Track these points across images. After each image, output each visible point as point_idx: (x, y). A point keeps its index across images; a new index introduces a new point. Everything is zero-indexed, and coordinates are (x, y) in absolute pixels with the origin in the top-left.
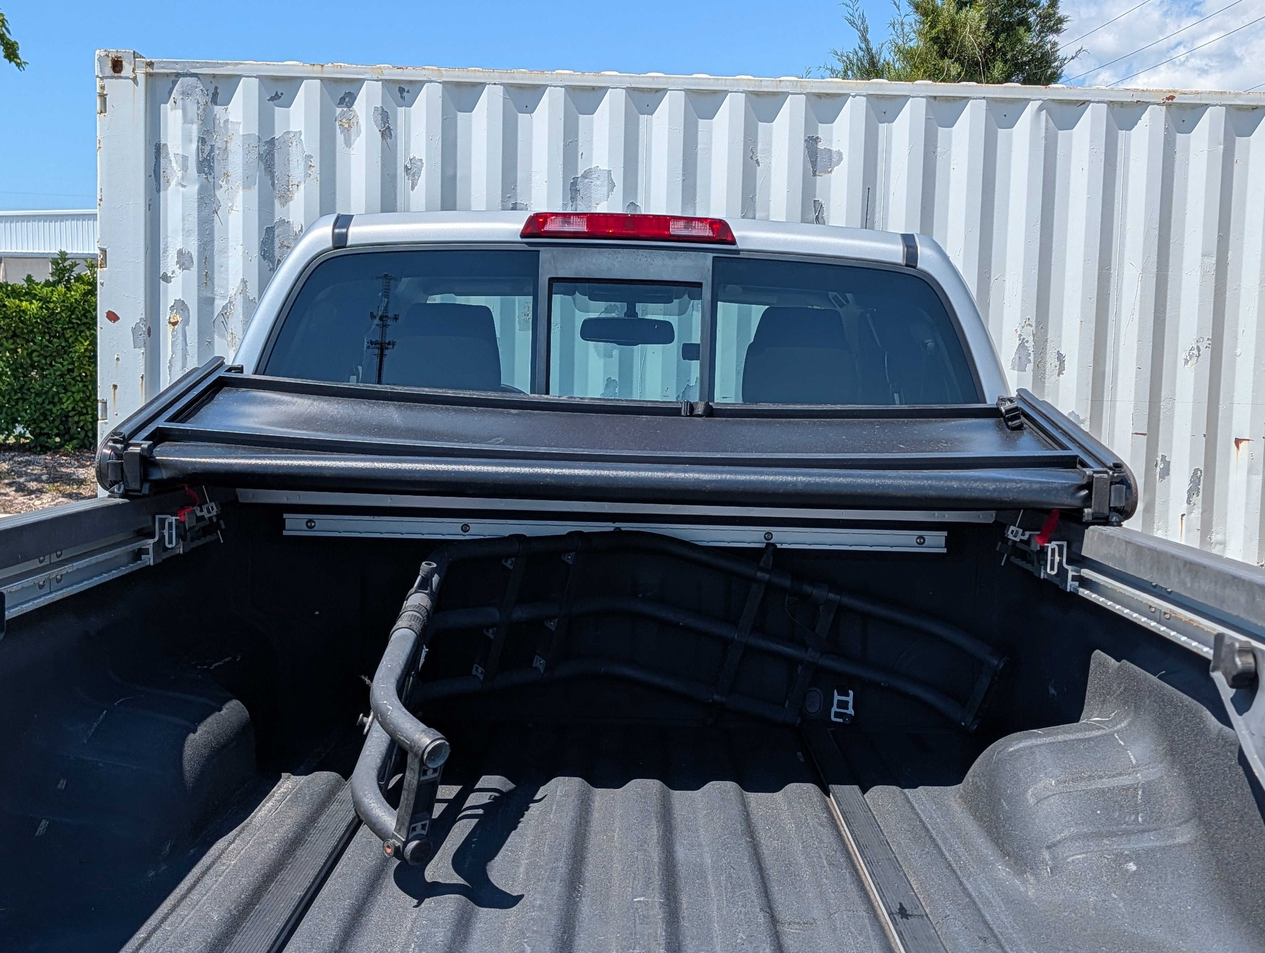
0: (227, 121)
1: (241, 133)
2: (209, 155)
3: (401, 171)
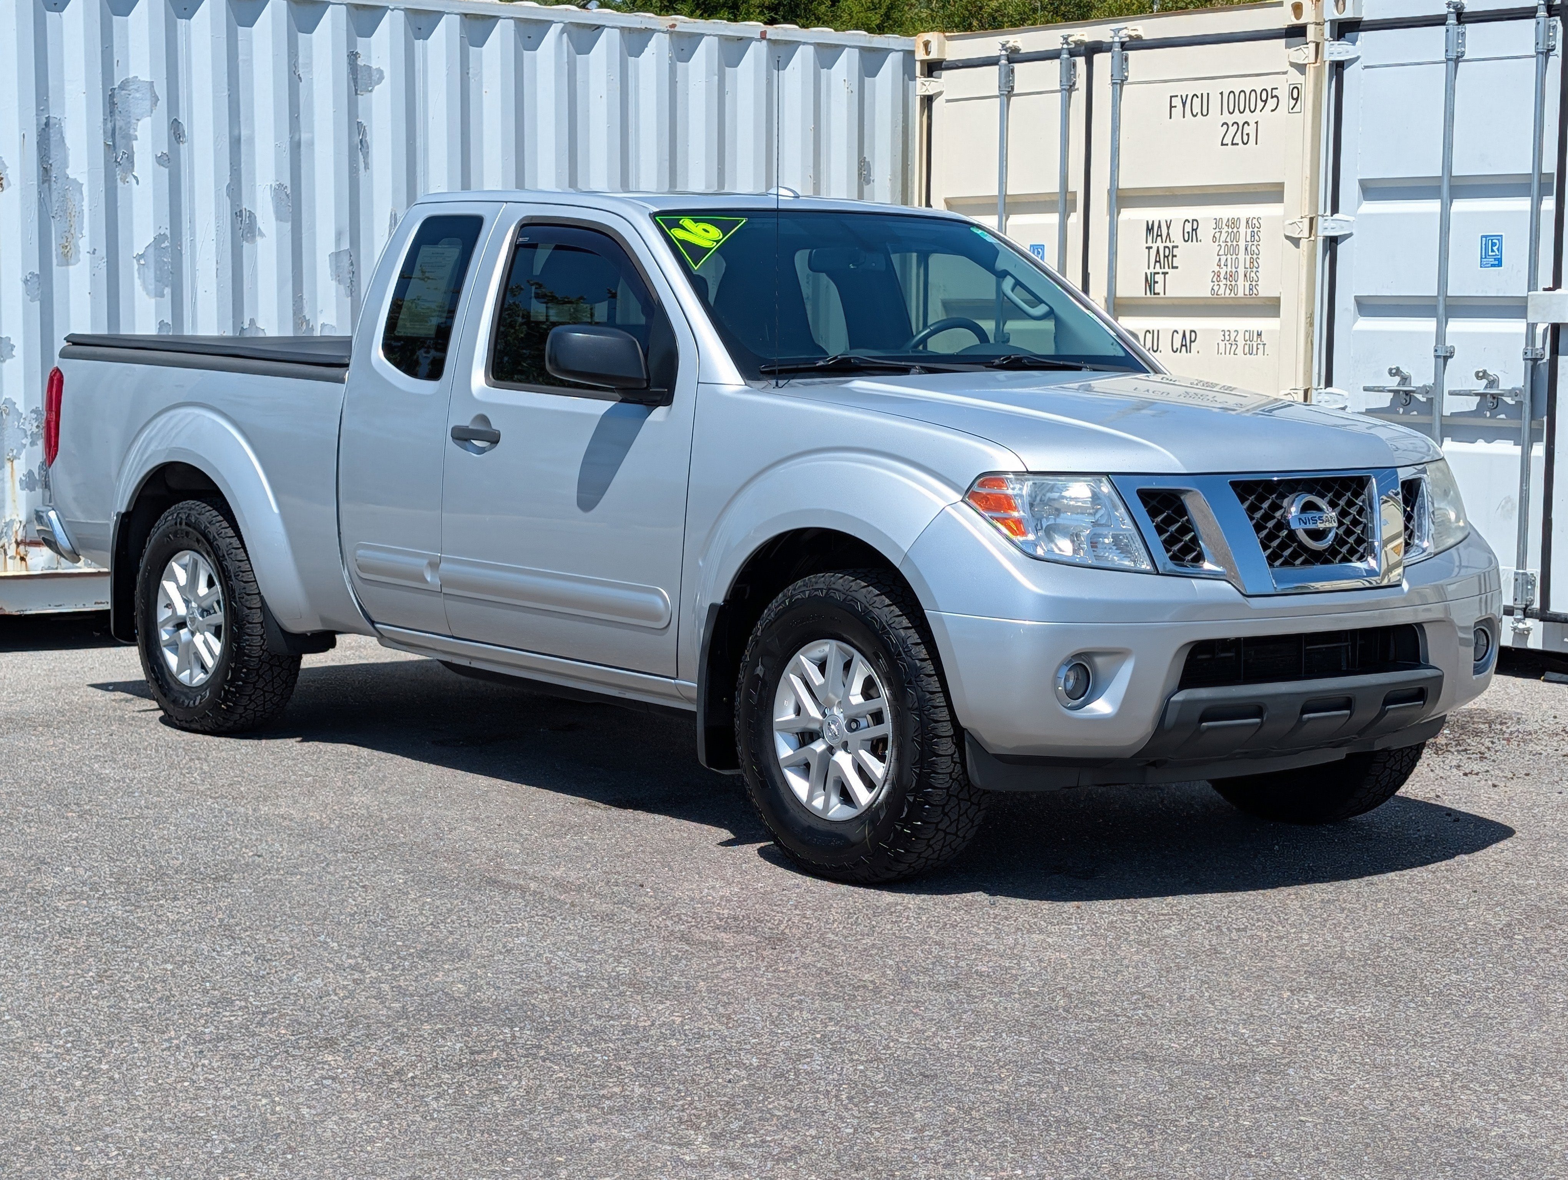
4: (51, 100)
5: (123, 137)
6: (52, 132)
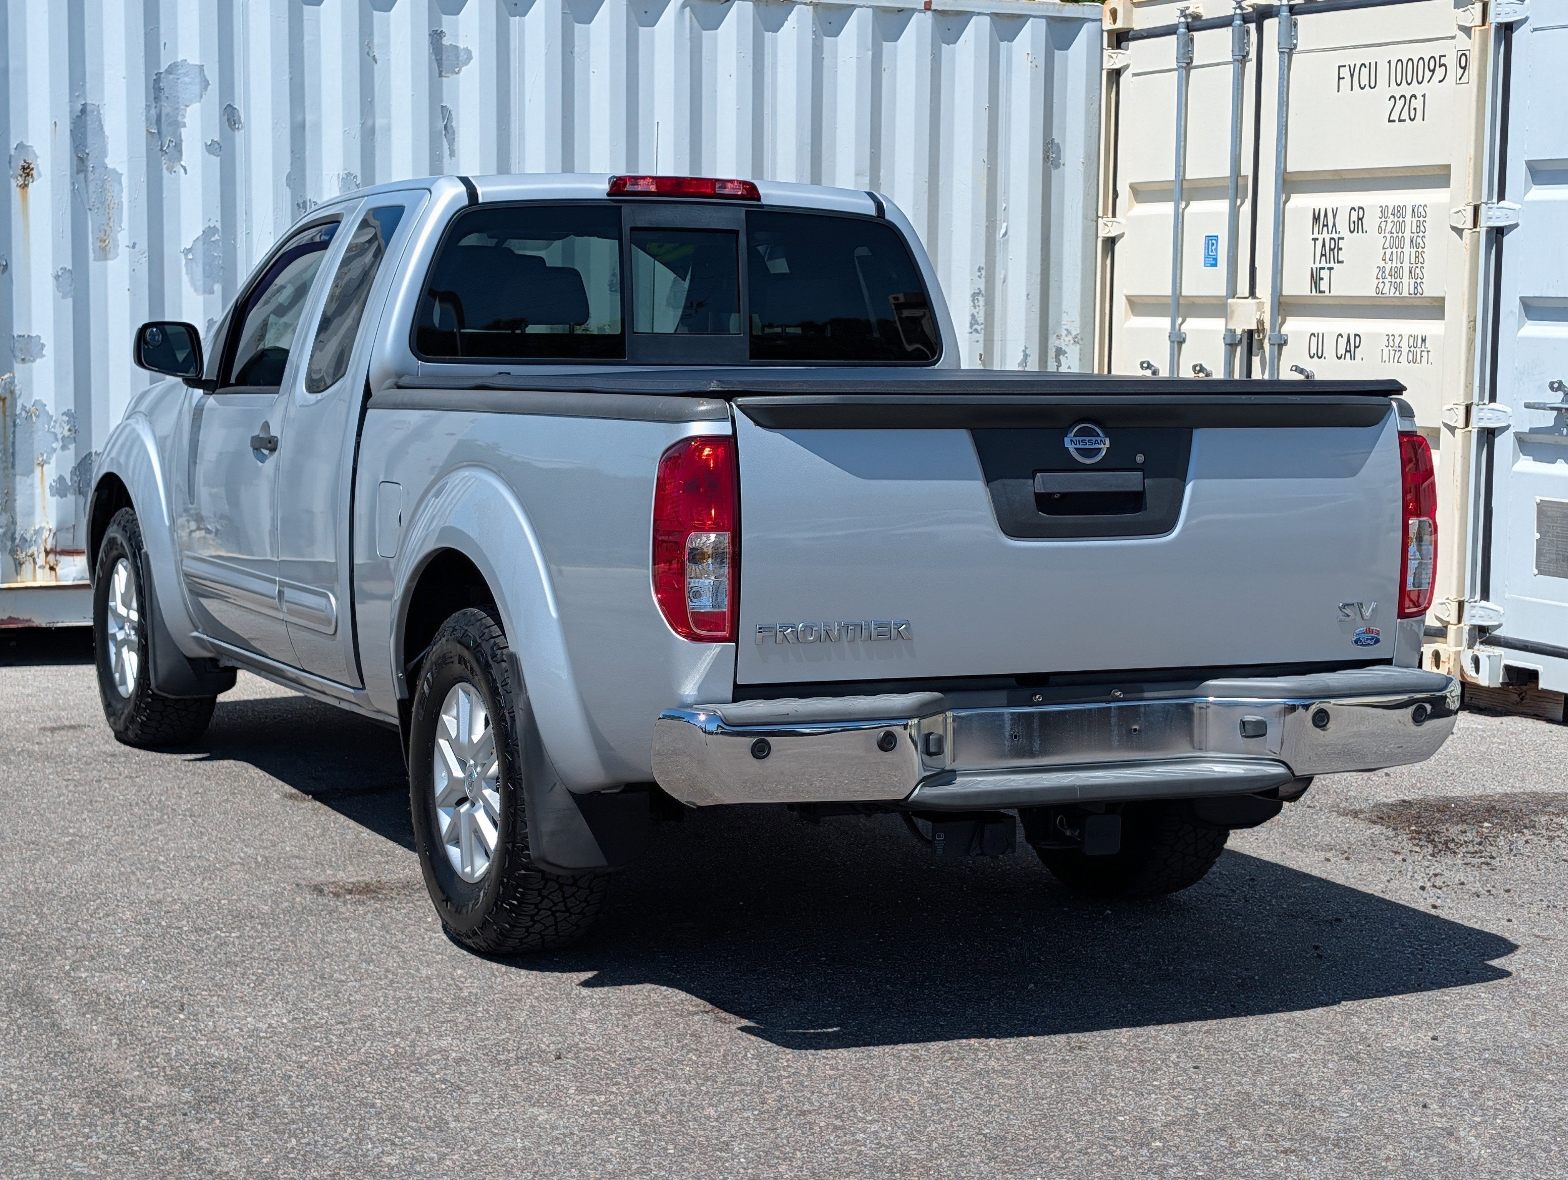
4: (88, 86)
5: (170, 124)
6: (89, 119)
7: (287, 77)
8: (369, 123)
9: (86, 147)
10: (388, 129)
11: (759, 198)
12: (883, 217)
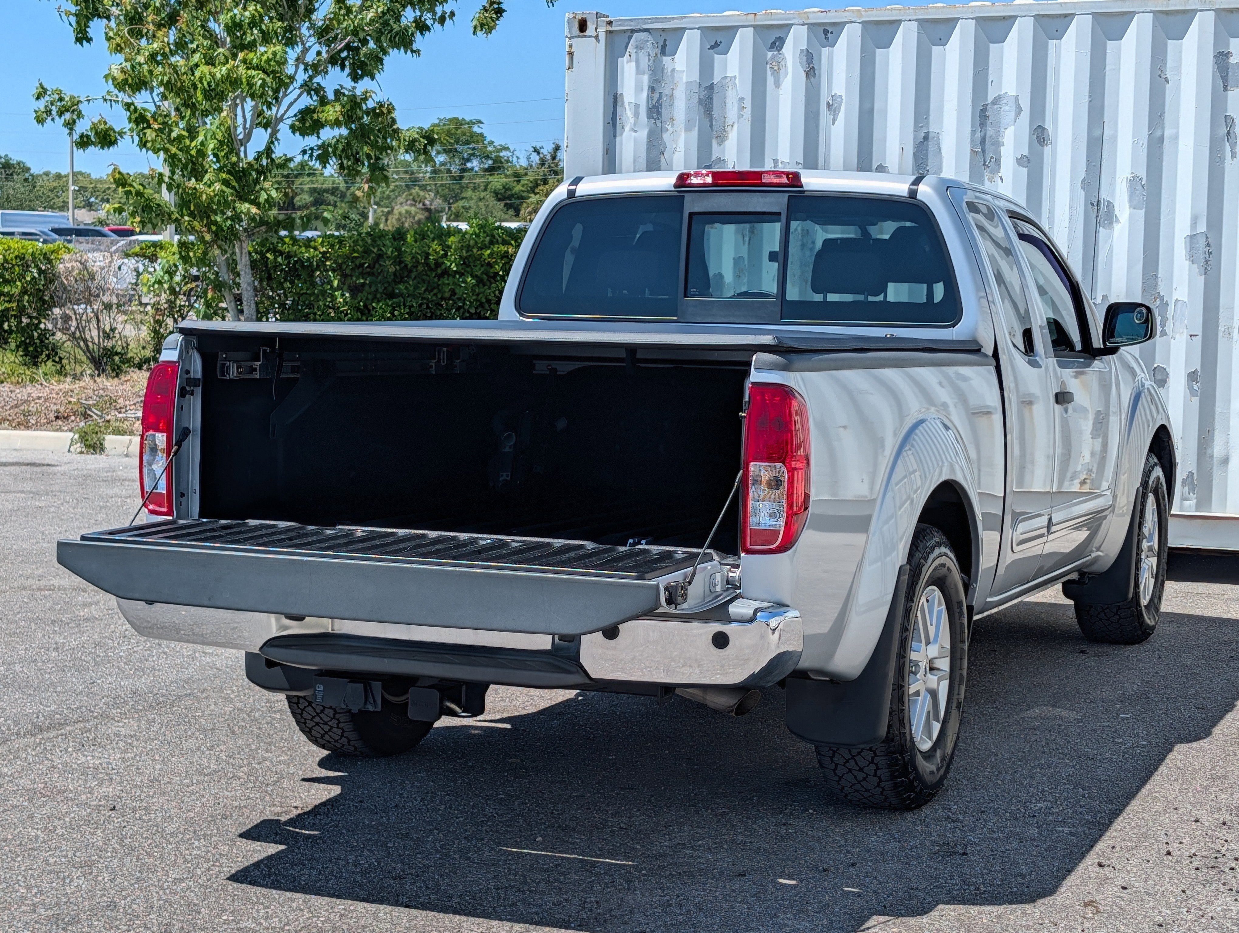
0: (673, 70)
1: (685, 80)
2: (658, 101)
3: (823, 107)
4: (931, 118)
5: (992, 144)
6: (931, 145)
7: (1087, 100)
8: (1158, 133)
9: (927, 165)
10: (1176, 137)
11: (802, 186)
12: (915, 198)
